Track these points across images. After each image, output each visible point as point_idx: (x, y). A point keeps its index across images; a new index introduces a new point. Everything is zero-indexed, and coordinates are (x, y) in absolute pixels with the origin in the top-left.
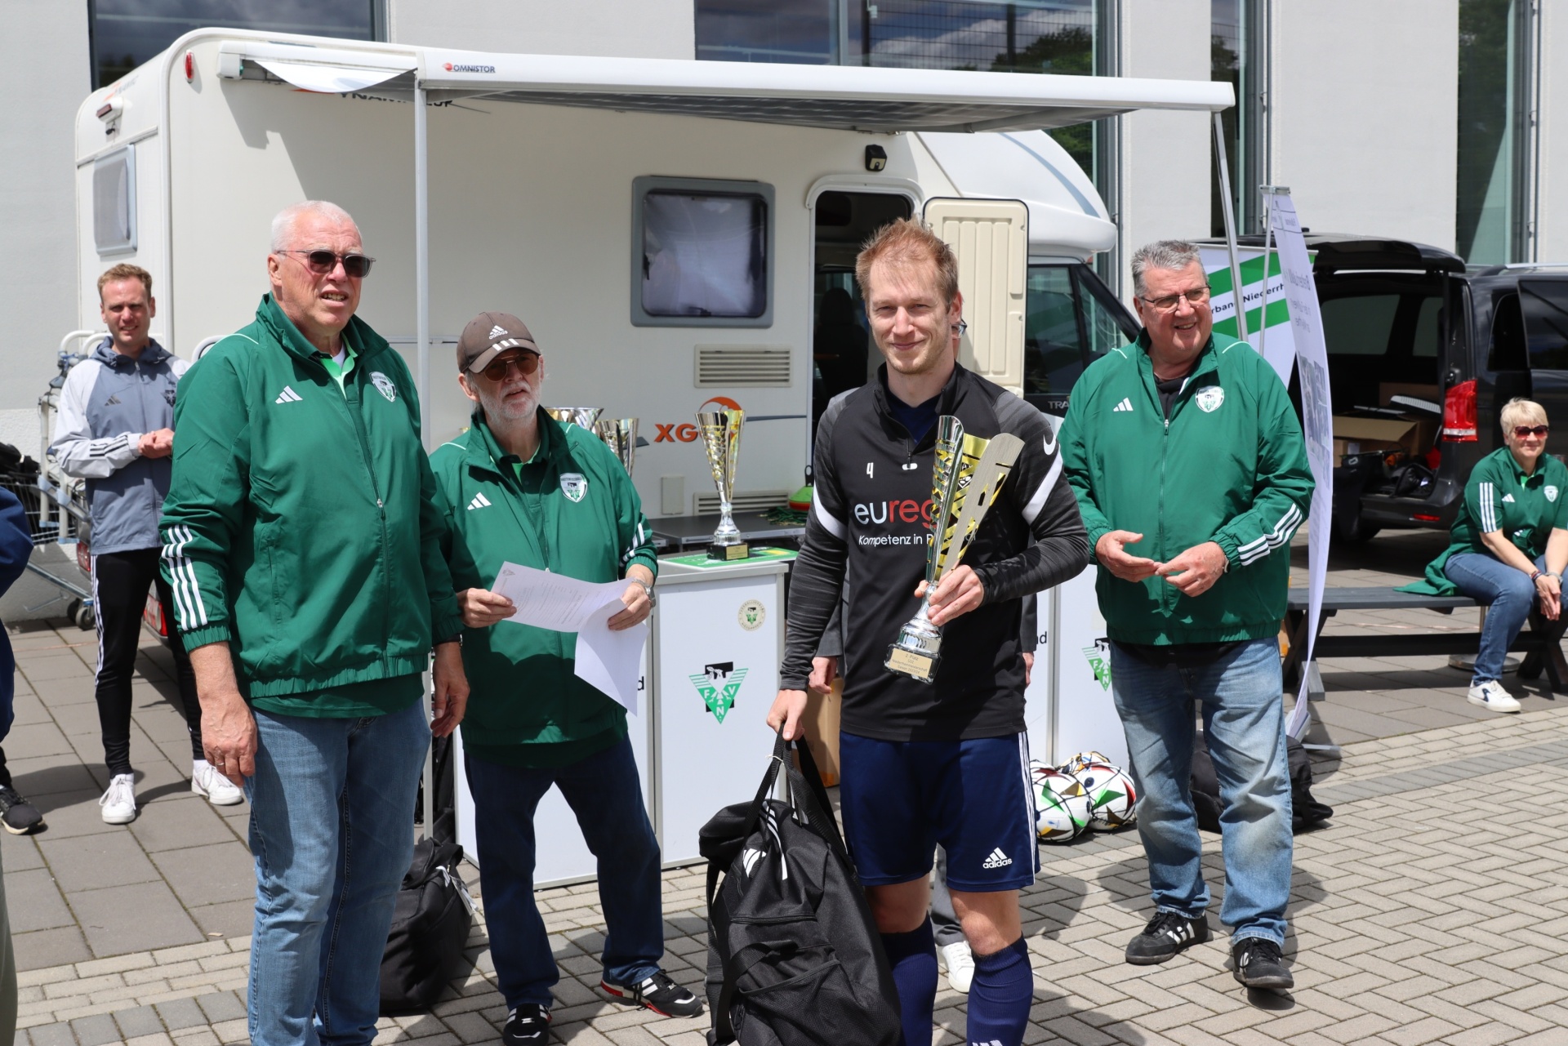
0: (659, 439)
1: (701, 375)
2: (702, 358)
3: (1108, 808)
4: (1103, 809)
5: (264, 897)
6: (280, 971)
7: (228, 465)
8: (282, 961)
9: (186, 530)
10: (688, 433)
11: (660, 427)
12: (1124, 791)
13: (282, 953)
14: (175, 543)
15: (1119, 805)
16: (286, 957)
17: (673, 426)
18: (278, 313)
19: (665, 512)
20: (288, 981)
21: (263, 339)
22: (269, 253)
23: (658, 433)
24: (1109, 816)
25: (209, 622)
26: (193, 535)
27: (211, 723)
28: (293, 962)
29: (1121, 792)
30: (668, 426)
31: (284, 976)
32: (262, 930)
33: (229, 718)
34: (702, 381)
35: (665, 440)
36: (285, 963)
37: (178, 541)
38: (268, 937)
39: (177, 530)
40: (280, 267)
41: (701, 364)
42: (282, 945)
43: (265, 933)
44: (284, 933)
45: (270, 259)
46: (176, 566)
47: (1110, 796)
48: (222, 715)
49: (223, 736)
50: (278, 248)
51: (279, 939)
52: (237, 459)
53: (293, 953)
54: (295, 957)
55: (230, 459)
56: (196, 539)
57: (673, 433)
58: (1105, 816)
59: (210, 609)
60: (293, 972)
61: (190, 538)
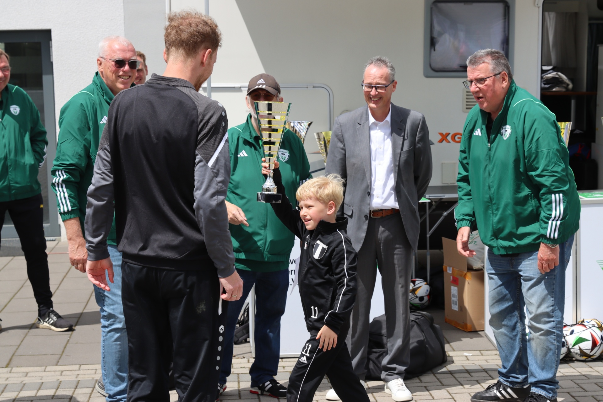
0: (441, 141)
1: (467, 105)
2: (467, 95)
3: (579, 347)
4: (577, 347)
5: (105, 321)
6: (114, 351)
7: (81, 148)
8: (114, 346)
9: (63, 172)
10: (459, 138)
11: (441, 134)
12: (590, 338)
13: (114, 343)
14: (59, 178)
15: (586, 346)
16: (116, 345)
17: (449, 134)
18: (101, 82)
19: (444, 182)
20: (117, 355)
21: (96, 94)
22: (97, 57)
23: (440, 137)
24: (580, 351)
25: (72, 210)
26: (66, 175)
27: (73, 250)
28: (119, 347)
29: (587, 339)
30: (446, 134)
31: (115, 353)
32: (105, 334)
33: (80, 247)
34: (467, 108)
35: (444, 142)
36: (116, 348)
37: (60, 177)
38: (108, 337)
39: (60, 173)
40: (103, 64)
41: (467, 99)
42: (113, 339)
43: (106, 335)
44: (114, 334)
45: (98, 60)
46: (58, 187)
47: (581, 340)
48: (77, 247)
49: (77, 255)
50: (101, 56)
51: (112, 337)
52: (85, 146)
53: (119, 343)
54: (120, 345)
55: (82, 146)
56: (68, 177)
57: (449, 138)
58: (578, 351)
59: (72, 205)
60: (120, 351)
61: (65, 176)
